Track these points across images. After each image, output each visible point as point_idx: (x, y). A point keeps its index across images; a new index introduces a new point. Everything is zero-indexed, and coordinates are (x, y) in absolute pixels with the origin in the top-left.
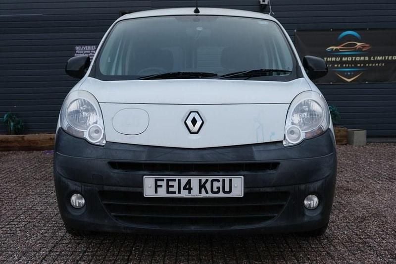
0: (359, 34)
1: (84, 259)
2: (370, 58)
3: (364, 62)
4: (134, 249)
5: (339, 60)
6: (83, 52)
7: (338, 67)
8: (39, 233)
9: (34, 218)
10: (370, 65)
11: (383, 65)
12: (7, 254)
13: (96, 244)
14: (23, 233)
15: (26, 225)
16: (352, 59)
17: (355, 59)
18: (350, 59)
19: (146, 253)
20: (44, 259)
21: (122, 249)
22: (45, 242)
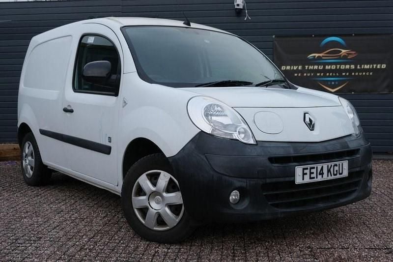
0: (344, 40)
2: (356, 67)
3: (350, 71)
5: (322, 68)
7: (320, 76)
10: (357, 74)
11: (371, 74)
16: (336, 67)
17: (340, 67)
18: (334, 67)
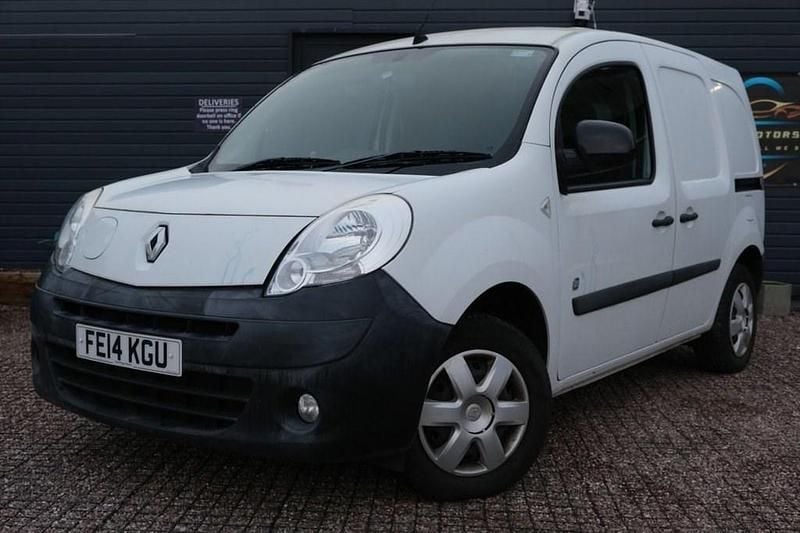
1: (187, 521)
4: (286, 506)
6: (212, 110)
8: (106, 467)
9: (99, 439)
12: (38, 505)
13: (213, 493)
14: (73, 467)
15: (80, 451)
16: (765, 134)
19: (309, 515)
20: (109, 517)
21: (263, 506)
22: (114, 486)
